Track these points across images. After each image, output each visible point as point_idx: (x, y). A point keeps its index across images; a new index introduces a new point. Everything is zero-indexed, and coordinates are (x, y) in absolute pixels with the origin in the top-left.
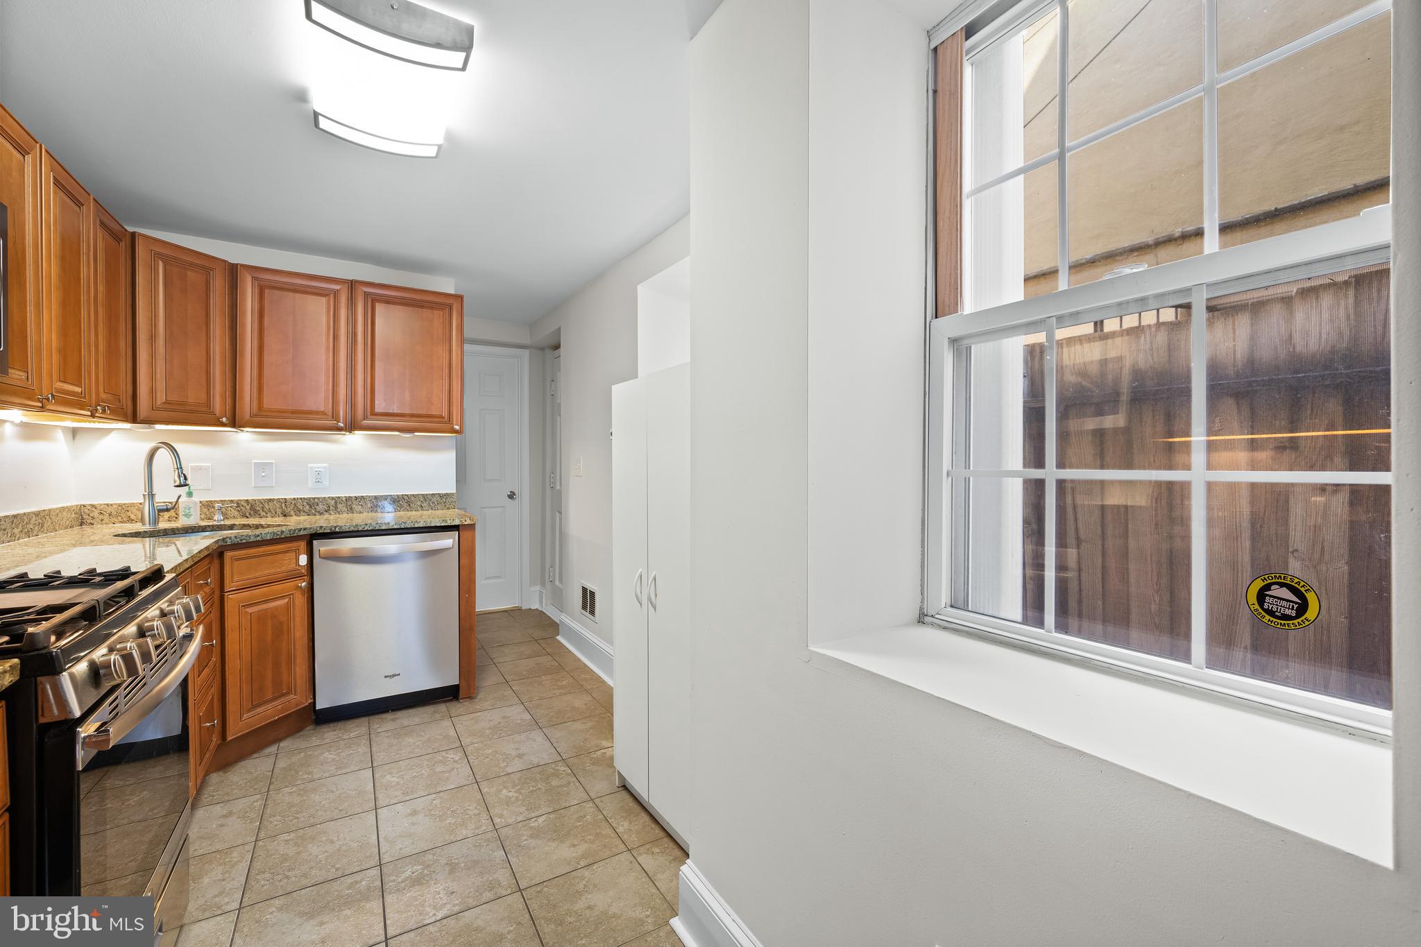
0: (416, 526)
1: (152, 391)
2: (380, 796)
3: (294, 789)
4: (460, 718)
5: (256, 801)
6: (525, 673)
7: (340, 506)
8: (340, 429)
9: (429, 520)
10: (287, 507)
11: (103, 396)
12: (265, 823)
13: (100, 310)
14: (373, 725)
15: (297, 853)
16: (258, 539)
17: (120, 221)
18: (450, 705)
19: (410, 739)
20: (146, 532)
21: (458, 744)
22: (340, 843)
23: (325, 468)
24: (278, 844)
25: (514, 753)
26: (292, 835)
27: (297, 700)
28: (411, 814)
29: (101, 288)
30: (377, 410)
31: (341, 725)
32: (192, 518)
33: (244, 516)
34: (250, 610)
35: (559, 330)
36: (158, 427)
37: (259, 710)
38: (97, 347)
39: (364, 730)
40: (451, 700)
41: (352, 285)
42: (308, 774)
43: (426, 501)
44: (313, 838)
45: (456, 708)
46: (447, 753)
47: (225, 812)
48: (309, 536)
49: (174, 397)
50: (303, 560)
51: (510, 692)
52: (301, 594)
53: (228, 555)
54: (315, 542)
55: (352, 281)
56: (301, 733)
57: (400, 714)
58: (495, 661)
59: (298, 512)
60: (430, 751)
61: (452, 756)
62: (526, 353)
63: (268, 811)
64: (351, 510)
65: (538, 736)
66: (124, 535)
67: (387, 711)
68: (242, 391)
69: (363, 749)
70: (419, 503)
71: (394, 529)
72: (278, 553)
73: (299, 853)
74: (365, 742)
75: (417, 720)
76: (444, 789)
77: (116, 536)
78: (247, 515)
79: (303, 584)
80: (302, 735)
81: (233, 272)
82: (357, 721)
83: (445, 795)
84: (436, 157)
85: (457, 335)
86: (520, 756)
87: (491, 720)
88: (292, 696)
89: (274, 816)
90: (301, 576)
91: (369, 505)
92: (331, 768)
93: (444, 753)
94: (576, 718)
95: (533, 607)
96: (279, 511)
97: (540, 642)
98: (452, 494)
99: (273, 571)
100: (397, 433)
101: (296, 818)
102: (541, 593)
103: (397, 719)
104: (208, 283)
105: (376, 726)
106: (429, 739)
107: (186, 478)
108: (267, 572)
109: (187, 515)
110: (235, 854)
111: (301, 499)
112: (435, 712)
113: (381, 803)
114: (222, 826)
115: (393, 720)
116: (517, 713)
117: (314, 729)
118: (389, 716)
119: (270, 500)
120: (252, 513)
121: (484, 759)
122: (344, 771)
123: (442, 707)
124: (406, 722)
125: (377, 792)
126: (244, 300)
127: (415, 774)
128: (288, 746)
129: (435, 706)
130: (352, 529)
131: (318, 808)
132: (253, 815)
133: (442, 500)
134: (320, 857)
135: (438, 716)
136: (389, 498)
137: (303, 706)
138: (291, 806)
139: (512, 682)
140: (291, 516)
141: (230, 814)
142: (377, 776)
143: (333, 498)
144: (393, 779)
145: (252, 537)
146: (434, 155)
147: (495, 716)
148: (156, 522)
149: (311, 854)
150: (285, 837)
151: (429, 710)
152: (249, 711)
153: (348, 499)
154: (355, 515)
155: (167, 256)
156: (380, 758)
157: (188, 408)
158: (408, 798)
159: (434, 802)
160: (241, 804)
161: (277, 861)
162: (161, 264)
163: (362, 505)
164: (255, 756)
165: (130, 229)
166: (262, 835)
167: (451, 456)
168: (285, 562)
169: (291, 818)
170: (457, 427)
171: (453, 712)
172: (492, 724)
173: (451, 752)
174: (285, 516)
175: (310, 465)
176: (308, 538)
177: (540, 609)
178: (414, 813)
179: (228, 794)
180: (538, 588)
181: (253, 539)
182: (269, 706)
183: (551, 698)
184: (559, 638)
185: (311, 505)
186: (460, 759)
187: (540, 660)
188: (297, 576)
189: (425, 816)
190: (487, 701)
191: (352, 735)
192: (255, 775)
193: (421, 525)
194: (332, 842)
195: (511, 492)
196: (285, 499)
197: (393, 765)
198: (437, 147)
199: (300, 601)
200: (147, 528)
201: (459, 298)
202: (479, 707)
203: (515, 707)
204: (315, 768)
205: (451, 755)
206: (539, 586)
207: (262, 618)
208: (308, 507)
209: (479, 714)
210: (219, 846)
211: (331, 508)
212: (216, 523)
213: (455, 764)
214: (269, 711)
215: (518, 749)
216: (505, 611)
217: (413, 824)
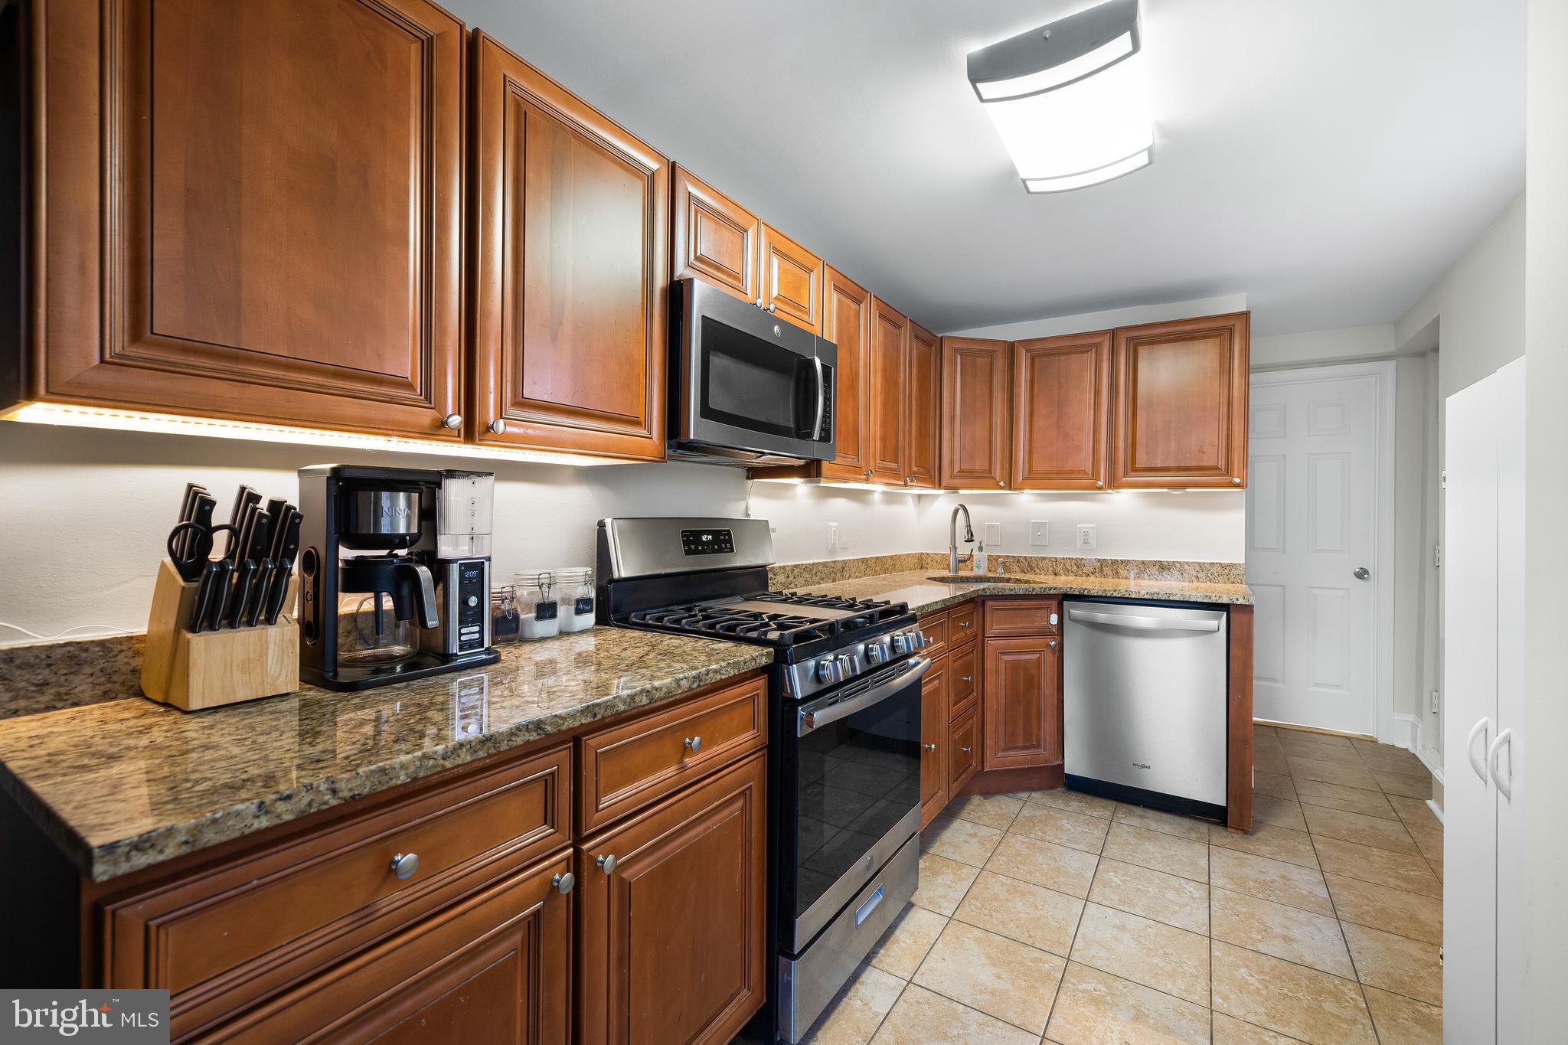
0: (1171, 598)
1: (952, 463)
2: (1096, 889)
3: (1027, 840)
4: (1220, 849)
5: (996, 834)
6: (1345, 832)
7: (1105, 569)
8: (1100, 488)
9: (1187, 594)
10: (1058, 566)
11: (915, 469)
12: (994, 857)
13: (914, 403)
14: (1118, 813)
15: (1006, 899)
16: (1012, 593)
17: (932, 332)
18: (1213, 827)
19: (1151, 846)
20: (949, 578)
21: (1205, 879)
22: (1042, 912)
23: (1092, 528)
24: (996, 882)
25: (1279, 930)
26: (1009, 881)
27: (1044, 755)
28: (1117, 927)
29: (914, 387)
30: (1139, 465)
31: (1089, 798)
32: (981, 569)
33: (1023, 571)
34: (1006, 658)
35: (1436, 322)
36: (962, 492)
37: (1011, 753)
38: (910, 432)
39: (1107, 814)
40: (1218, 824)
41: (1114, 333)
42: (1043, 833)
43: (1202, 570)
44: (1023, 894)
45: (1219, 835)
46: (1187, 883)
47: (972, 832)
48: (1061, 596)
49: (966, 467)
50: (1054, 619)
51: (1308, 848)
52: (1052, 652)
53: (989, 603)
54: (1065, 603)
55: (1113, 330)
56: (1052, 791)
57: (1151, 813)
58: (1302, 798)
59: (1067, 571)
60: (1168, 870)
61: (1192, 890)
62: (1390, 366)
63: (1000, 849)
64: (1117, 574)
65: (1329, 930)
66: (935, 579)
67: (1137, 804)
68: (1017, 457)
69: (1099, 833)
70: (1194, 573)
71: (1145, 599)
72: (1031, 609)
73: (1007, 900)
74: (1103, 826)
75: (1167, 828)
76: (1166, 921)
77: (929, 579)
78: (1026, 570)
79: (1053, 643)
80: (1052, 794)
81: (1011, 348)
82: (1105, 802)
83: (1164, 930)
84: (1150, 163)
85: (1240, 366)
86: (1287, 939)
87: (1263, 872)
88: (1041, 751)
89: (1003, 856)
90: (1052, 634)
91: (1136, 571)
92: (1063, 837)
93: (1183, 881)
94: (1412, 936)
95: (1399, 745)
96: (1051, 569)
97: (1391, 798)
98: (1240, 565)
99: (1026, 625)
100: (1166, 490)
101: (1018, 868)
102: (1414, 727)
103: (1146, 817)
104: (992, 364)
105: (1120, 815)
106: (1172, 857)
107: (972, 535)
108: (1021, 625)
109: (978, 567)
110: (965, 871)
111: (1069, 558)
112: (1192, 829)
113: (1094, 897)
114: (966, 842)
115: (1142, 817)
116: (1306, 880)
117: (1064, 793)
118: (1138, 810)
119: (1044, 558)
120: (1029, 569)
121: (1232, 915)
122: (1073, 846)
123: (1204, 828)
124: (1153, 826)
125: (1094, 883)
126: (1020, 373)
127: (1140, 886)
128: (1037, 798)
129: (1195, 822)
130: (1100, 593)
131: (1038, 869)
132: (988, 845)
133: (1226, 570)
134: (1021, 914)
135: (1194, 835)
136: (1158, 564)
137: (1052, 764)
138: (1018, 854)
139: (1317, 837)
140: (1060, 575)
141: (974, 835)
142: (1101, 867)
143: (1099, 560)
144: (1115, 879)
145: (1007, 591)
146: (1146, 161)
147: (1272, 871)
148: (957, 570)
149: (1015, 908)
150: (1003, 879)
151: (1187, 823)
152: (1003, 751)
153: (1113, 562)
154: (1121, 580)
155: (962, 349)
156: (1112, 850)
157: (976, 475)
158: (1122, 908)
159: (1149, 930)
160: (984, 831)
161: (989, 896)
162: (959, 357)
163: (1128, 570)
164: (1010, 795)
165: (940, 335)
166: (988, 867)
167: (1239, 517)
168: (1038, 619)
169: (1014, 865)
170: (1237, 480)
171: (1215, 839)
172: (1263, 877)
173: (1192, 884)
174: (1055, 574)
175: (1079, 525)
176: (1061, 597)
177: (1412, 750)
178: (1123, 928)
179: (979, 818)
180: (1411, 717)
181: (1008, 592)
182: (1021, 753)
183: (1377, 885)
184: (1429, 802)
185: (1078, 566)
186: (1199, 898)
187: (1381, 824)
188: (1046, 633)
189: (1133, 938)
190: (1267, 845)
191: (1095, 813)
192: (1004, 811)
193: (1177, 598)
194: (1036, 907)
195: (1361, 568)
196: (1056, 558)
197: (1121, 864)
198: (1146, 153)
199: (1050, 659)
200: (950, 574)
201: (1245, 316)
202: (1252, 847)
203: (1307, 871)
204: (1051, 830)
205: (1190, 887)
206: (1413, 716)
207: (1015, 667)
208: (1075, 567)
209: (1249, 856)
210: (958, 858)
211: (1097, 570)
212: (998, 576)
213: (1192, 901)
214: (1019, 758)
215: (1286, 927)
216: (1348, 738)
217: (1117, 939)
